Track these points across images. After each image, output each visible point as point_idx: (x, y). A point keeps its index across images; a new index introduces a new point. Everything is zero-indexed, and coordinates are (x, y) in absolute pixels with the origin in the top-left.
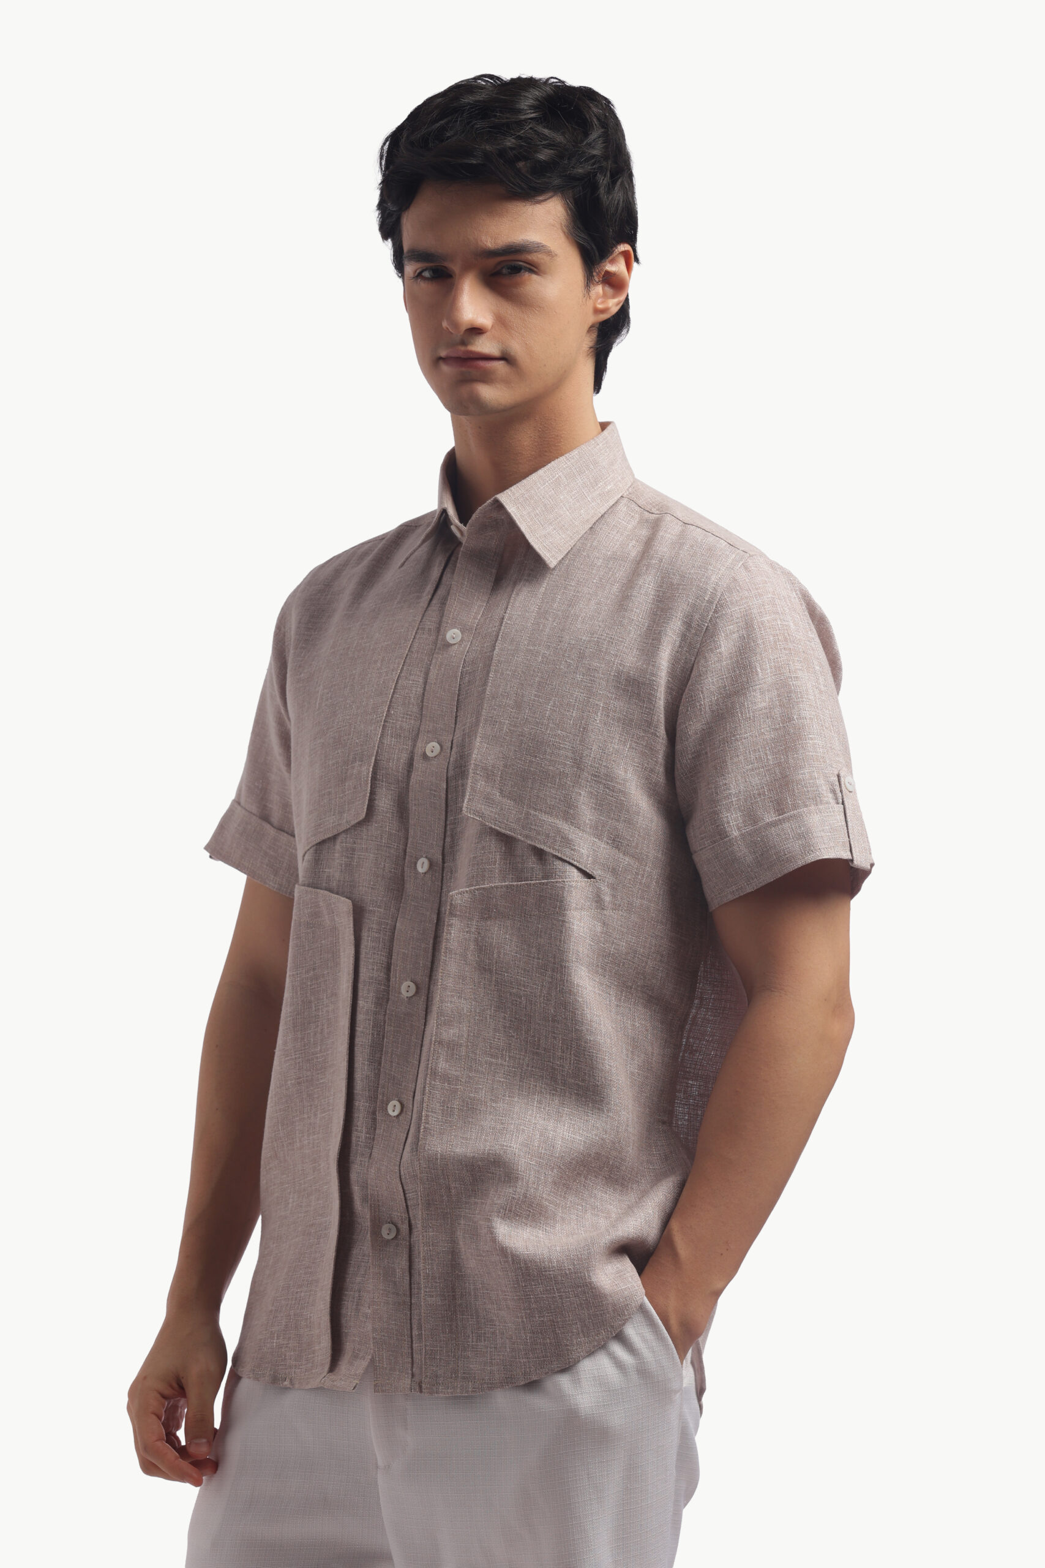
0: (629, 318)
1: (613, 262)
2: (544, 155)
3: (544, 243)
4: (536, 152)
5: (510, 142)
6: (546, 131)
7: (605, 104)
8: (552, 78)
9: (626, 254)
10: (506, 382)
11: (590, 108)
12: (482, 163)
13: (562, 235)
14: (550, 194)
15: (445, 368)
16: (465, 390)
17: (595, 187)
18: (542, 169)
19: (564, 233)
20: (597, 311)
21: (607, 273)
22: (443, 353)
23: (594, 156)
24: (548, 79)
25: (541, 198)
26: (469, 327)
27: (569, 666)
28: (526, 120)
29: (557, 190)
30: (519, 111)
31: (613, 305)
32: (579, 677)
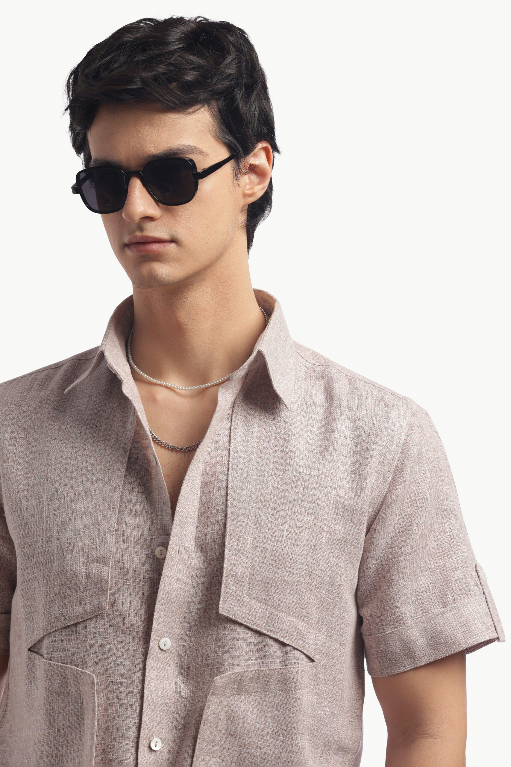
0: (271, 201)
1: (255, 156)
2: (190, 77)
3: (197, 145)
4: (185, 74)
5: (161, 69)
6: (192, 57)
7: (241, 34)
8: (199, 17)
9: (265, 149)
10: (178, 260)
11: (227, 37)
12: (141, 87)
13: (211, 138)
14: (199, 106)
15: (129, 253)
16: (145, 269)
17: (233, 99)
18: (188, 87)
19: (212, 136)
20: (245, 196)
21: (251, 165)
22: (126, 240)
23: (231, 74)
24: (196, 19)
25: (191, 110)
26: (142, 216)
27: (297, 494)
28: (175, 51)
29: (205, 102)
30: (168, 43)
31: (259, 191)
32: (306, 505)
